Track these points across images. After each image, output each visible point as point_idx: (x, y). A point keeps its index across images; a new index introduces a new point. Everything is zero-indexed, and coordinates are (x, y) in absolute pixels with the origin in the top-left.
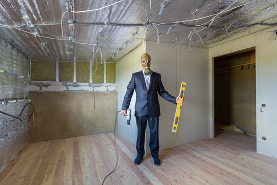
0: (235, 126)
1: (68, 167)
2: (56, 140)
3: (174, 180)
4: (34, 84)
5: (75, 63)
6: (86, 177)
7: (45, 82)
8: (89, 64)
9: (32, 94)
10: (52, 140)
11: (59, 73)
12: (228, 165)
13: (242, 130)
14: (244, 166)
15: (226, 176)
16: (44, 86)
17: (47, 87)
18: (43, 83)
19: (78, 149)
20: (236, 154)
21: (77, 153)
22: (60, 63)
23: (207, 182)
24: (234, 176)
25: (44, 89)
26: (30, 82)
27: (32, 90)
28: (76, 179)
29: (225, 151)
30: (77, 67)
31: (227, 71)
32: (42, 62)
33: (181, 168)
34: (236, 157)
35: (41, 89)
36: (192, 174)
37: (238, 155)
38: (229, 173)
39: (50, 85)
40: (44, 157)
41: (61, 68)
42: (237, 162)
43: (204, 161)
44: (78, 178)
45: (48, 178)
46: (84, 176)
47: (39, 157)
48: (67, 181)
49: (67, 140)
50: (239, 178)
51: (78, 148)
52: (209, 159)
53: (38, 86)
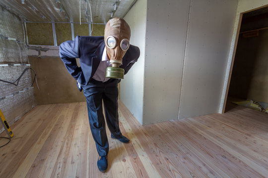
0: (252, 101)
1: (62, 132)
2: (60, 104)
3: (165, 158)
4: (33, 48)
5: (72, 25)
6: (76, 144)
7: (43, 47)
8: (88, 26)
9: (31, 59)
10: (57, 103)
11: (57, 36)
12: (234, 147)
13: (260, 106)
14: (254, 151)
15: (229, 160)
16: (42, 50)
17: (45, 51)
18: (41, 47)
19: (77, 115)
20: (248, 135)
21: (75, 118)
22: (56, 24)
23: (204, 165)
24: (240, 161)
25: (43, 54)
26: (28, 46)
27: (31, 55)
28: (65, 145)
29: (233, 130)
30: (74, 30)
31: (258, 35)
32: (37, 24)
33: (177, 145)
34: (247, 138)
35: (40, 54)
36: (188, 153)
37: (250, 135)
38: (233, 157)
39: (48, 49)
40: (44, 120)
41: (58, 31)
42: (247, 145)
43: (205, 139)
44: (67, 144)
45: (40, 141)
46: (74, 143)
47: (40, 120)
48: (56, 146)
49: (70, 105)
50: (246, 165)
51: (77, 113)
52: (212, 138)
53: (37, 50)
